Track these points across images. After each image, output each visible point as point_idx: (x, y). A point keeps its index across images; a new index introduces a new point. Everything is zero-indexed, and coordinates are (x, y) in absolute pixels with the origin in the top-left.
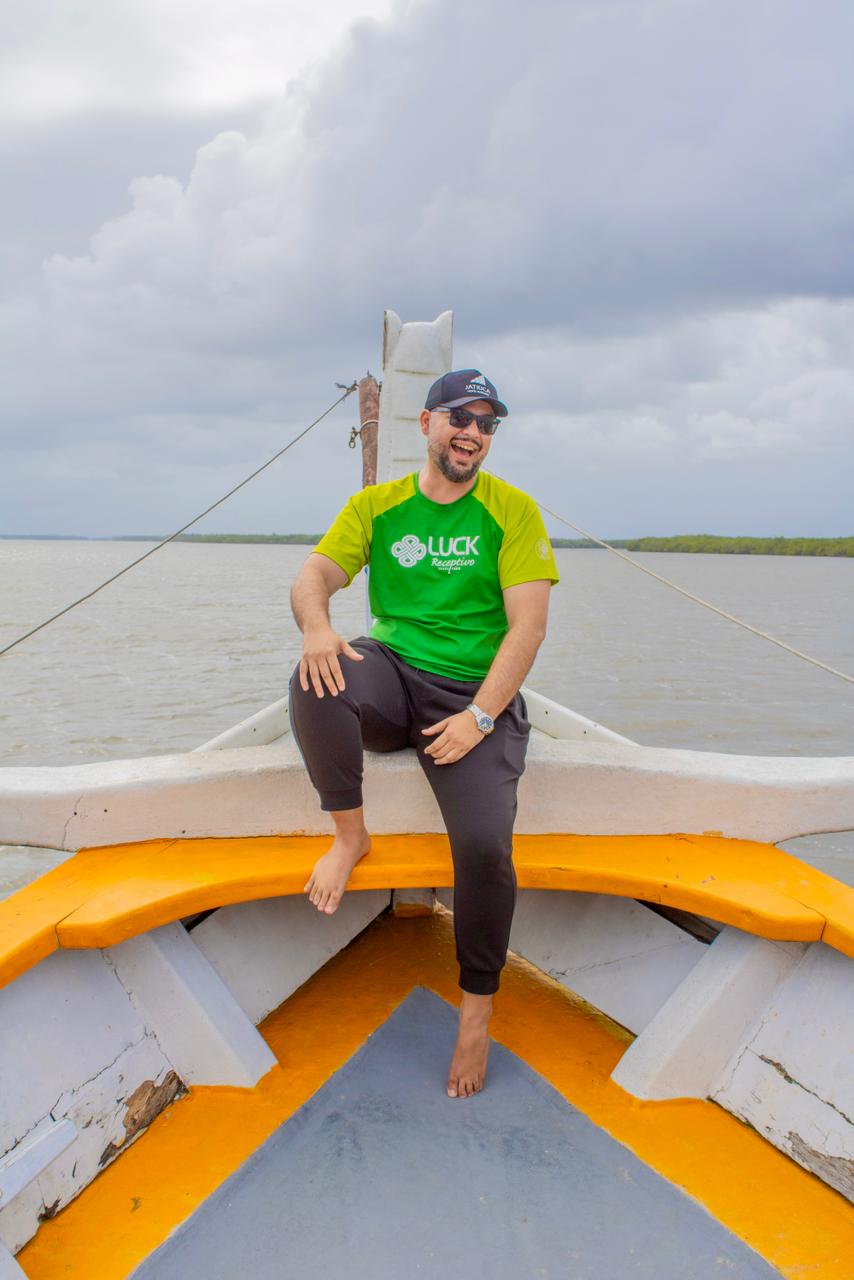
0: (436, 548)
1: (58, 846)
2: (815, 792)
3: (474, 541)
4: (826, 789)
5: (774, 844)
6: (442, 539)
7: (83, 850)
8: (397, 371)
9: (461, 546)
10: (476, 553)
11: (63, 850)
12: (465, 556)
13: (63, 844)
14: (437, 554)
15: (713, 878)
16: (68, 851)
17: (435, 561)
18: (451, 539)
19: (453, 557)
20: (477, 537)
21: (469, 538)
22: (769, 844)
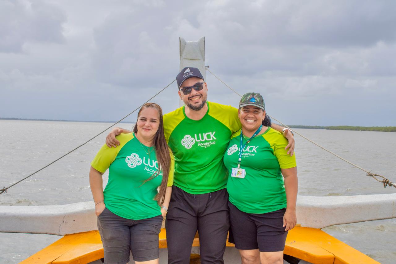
0: (198, 139)
1: (58, 234)
2: (335, 209)
3: (213, 135)
4: (339, 208)
5: (321, 229)
6: (200, 135)
7: (66, 235)
8: (184, 59)
9: (209, 136)
10: (215, 139)
11: (59, 235)
12: (211, 140)
13: (59, 233)
14: (199, 141)
15: (295, 242)
16: (61, 235)
17: (199, 144)
18: (204, 134)
19: (206, 141)
20: (214, 132)
21: (211, 133)
22: (318, 229)
